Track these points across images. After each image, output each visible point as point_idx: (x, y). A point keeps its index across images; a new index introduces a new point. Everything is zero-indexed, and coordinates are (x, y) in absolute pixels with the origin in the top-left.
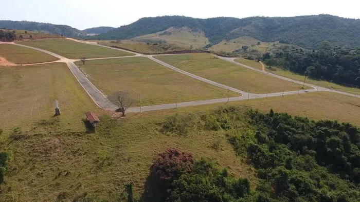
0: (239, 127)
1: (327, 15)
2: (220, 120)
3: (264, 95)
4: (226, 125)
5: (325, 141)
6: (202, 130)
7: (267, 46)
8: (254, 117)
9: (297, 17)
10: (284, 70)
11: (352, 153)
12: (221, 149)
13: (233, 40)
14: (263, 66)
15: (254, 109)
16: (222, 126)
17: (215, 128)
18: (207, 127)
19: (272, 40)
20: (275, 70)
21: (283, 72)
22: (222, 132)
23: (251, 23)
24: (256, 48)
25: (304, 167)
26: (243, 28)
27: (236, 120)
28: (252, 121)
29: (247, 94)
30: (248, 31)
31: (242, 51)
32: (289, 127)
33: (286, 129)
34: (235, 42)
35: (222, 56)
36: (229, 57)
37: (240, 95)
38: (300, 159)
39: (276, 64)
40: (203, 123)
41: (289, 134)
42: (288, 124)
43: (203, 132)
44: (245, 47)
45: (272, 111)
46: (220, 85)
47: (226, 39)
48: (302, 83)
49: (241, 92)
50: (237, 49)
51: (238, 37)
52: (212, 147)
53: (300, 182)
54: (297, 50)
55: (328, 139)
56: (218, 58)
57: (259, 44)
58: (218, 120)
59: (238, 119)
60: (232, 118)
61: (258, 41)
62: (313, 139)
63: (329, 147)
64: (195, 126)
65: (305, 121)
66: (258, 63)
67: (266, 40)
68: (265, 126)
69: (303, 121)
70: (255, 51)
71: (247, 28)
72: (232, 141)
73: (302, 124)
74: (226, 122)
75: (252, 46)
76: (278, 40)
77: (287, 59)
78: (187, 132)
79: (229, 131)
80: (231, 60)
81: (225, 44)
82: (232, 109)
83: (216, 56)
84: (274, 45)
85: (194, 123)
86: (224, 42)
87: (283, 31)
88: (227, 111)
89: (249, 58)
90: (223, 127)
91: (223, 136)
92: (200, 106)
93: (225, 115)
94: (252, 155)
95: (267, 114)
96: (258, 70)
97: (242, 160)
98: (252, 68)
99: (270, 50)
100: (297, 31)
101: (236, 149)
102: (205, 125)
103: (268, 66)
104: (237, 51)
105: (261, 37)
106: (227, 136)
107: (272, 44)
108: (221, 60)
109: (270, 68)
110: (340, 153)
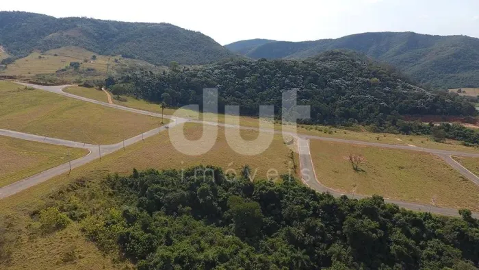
0: (98, 209)
1: (168, 24)
2: (65, 208)
3: (120, 145)
4: (77, 213)
5: (196, 192)
6: (39, 239)
7: (106, 63)
8: (115, 184)
9: (137, 24)
10: (136, 99)
11: (219, 197)
12: (80, 257)
13: (53, 51)
14: (109, 96)
15: (112, 172)
16: (71, 217)
17: (60, 226)
18: (47, 230)
19: (112, 53)
20: (125, 101)
21: (136, 102)
22: (74, 228)
23: (75, 26)
24: (92, 64)
25: (184, 232)
26: (65, 34)
27: (91, 199)
28: (113, 192)
29: (97, 147)
30: (74, 38)
31: (71, 70)
32: (159, 186)
33: (157, 190)
34: (56, 55)
35: (40, 84)
36: (53, 85)
37: (87, 152)
38: (178, 225)
39: (124, 92)
40: (36, 225)
41: (161, 196)
42: (158, 183)
43: (41, 241)
44: (75, 63)
45: (135, 171)
46: (49, 140)
47: (39, 49)
48: (160, 115)
49: (87, 146)
50: (63, 67)
51: (60, 47)
52: (65, 261)
53: (184, 257)
54: (146, 72)
55: (199, 189)
56: (33, 89)
57: (94, 58)
58: (62, 209)
59: (93, 196)
60: (83, 198)
61: (93, 54)
62: (185, 194)
63: (200, 198)
64: (23, 236)
65: (173, 174)
66: (101, 91)
67: (103, 52)
68: (131, 194)
69: (172, 175)
70: (92, 70)
71: (71, 33)
72: (93, 237)
73: (171, 178)
74: (76, 209)
75: (86, 61)
76: (120, 53)
77: (137, 84)
78: (10, 253)
79: (84, 222)
80: (58, 89)
81: (40, 57)
82: (81, 183)
83: (29, 85)
84: (116, 61)
85: (20, 231)
86: (36, 54)
87: (124, 40)
88: (72, 187)
89: (86, 85)
90: (73, 218)
91: (77, 233)
92: (22, 193)
93: (72, 195)
94: (126, 247)
95: (131, 177)
96: (104, 104)
97: (114, 260)
98: (92, 101)
99: (113, 67)
100: (140, 42)
101: (101, 246)
102: (42, 227)
103: (116, 96)
104: (63, 70)
105: (96, 47)
106: (83, 230)
107: (114, 58)
108: (41, 92)
109: (118, 98)
110: (210, 201)
